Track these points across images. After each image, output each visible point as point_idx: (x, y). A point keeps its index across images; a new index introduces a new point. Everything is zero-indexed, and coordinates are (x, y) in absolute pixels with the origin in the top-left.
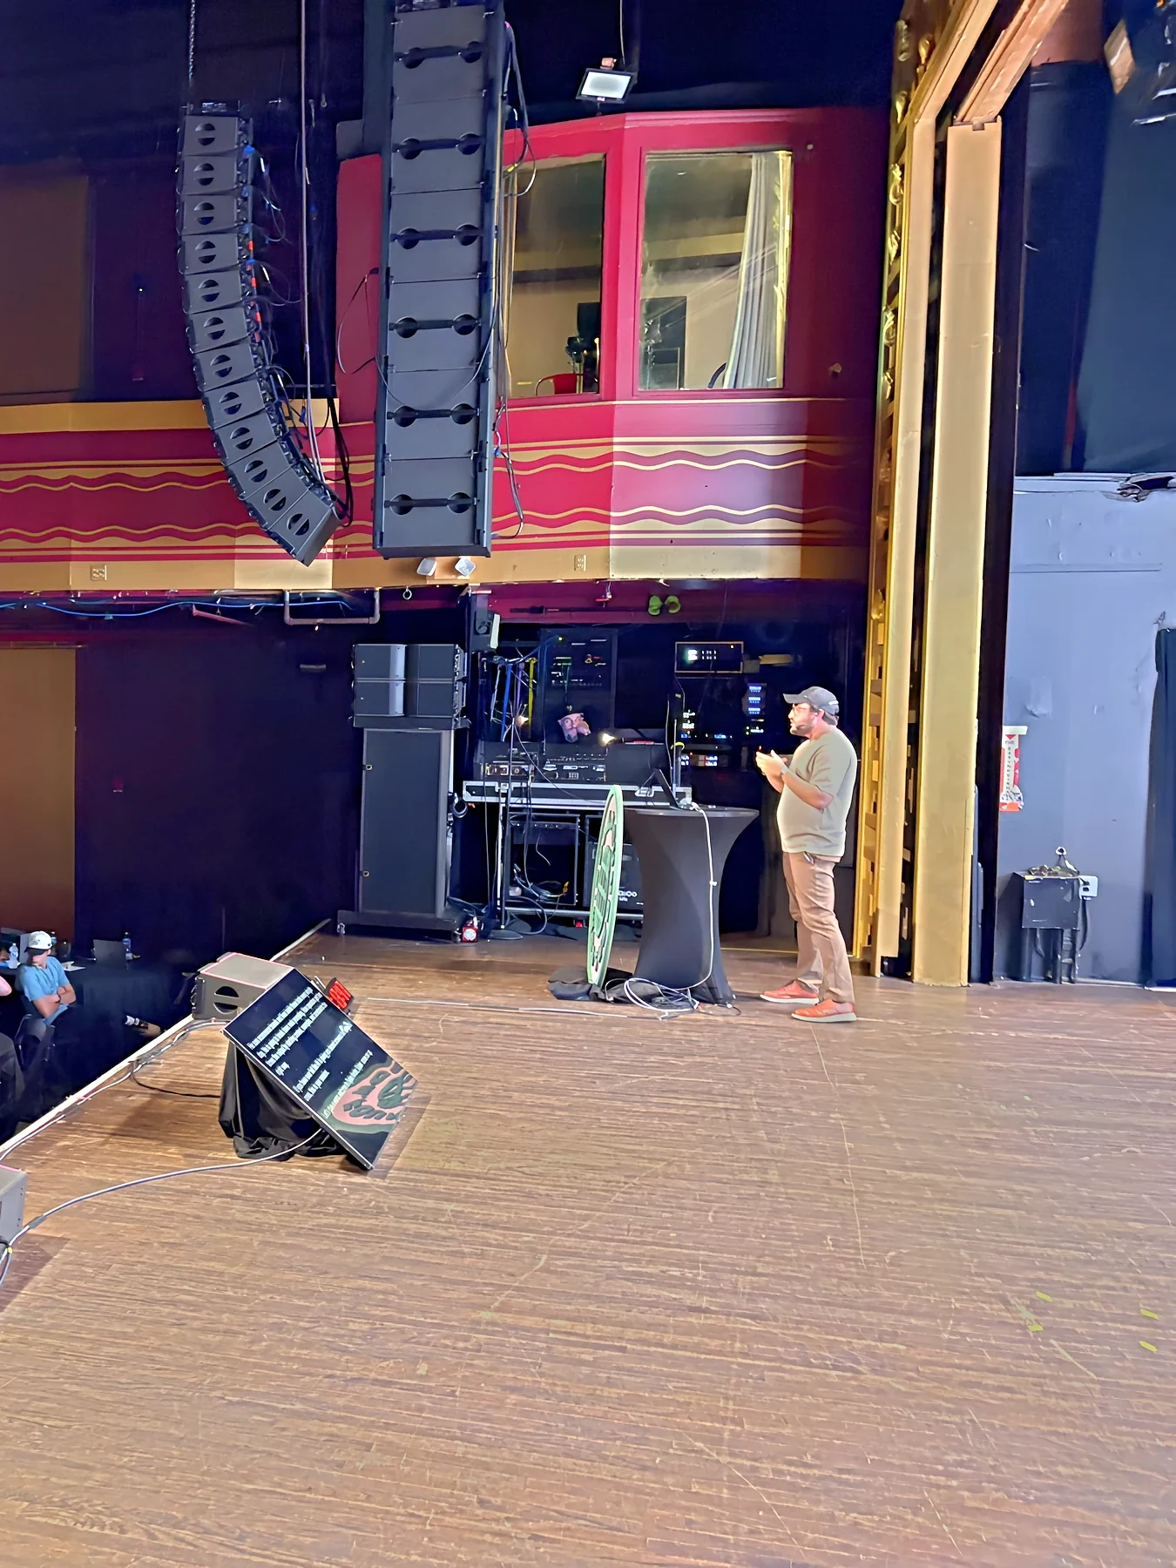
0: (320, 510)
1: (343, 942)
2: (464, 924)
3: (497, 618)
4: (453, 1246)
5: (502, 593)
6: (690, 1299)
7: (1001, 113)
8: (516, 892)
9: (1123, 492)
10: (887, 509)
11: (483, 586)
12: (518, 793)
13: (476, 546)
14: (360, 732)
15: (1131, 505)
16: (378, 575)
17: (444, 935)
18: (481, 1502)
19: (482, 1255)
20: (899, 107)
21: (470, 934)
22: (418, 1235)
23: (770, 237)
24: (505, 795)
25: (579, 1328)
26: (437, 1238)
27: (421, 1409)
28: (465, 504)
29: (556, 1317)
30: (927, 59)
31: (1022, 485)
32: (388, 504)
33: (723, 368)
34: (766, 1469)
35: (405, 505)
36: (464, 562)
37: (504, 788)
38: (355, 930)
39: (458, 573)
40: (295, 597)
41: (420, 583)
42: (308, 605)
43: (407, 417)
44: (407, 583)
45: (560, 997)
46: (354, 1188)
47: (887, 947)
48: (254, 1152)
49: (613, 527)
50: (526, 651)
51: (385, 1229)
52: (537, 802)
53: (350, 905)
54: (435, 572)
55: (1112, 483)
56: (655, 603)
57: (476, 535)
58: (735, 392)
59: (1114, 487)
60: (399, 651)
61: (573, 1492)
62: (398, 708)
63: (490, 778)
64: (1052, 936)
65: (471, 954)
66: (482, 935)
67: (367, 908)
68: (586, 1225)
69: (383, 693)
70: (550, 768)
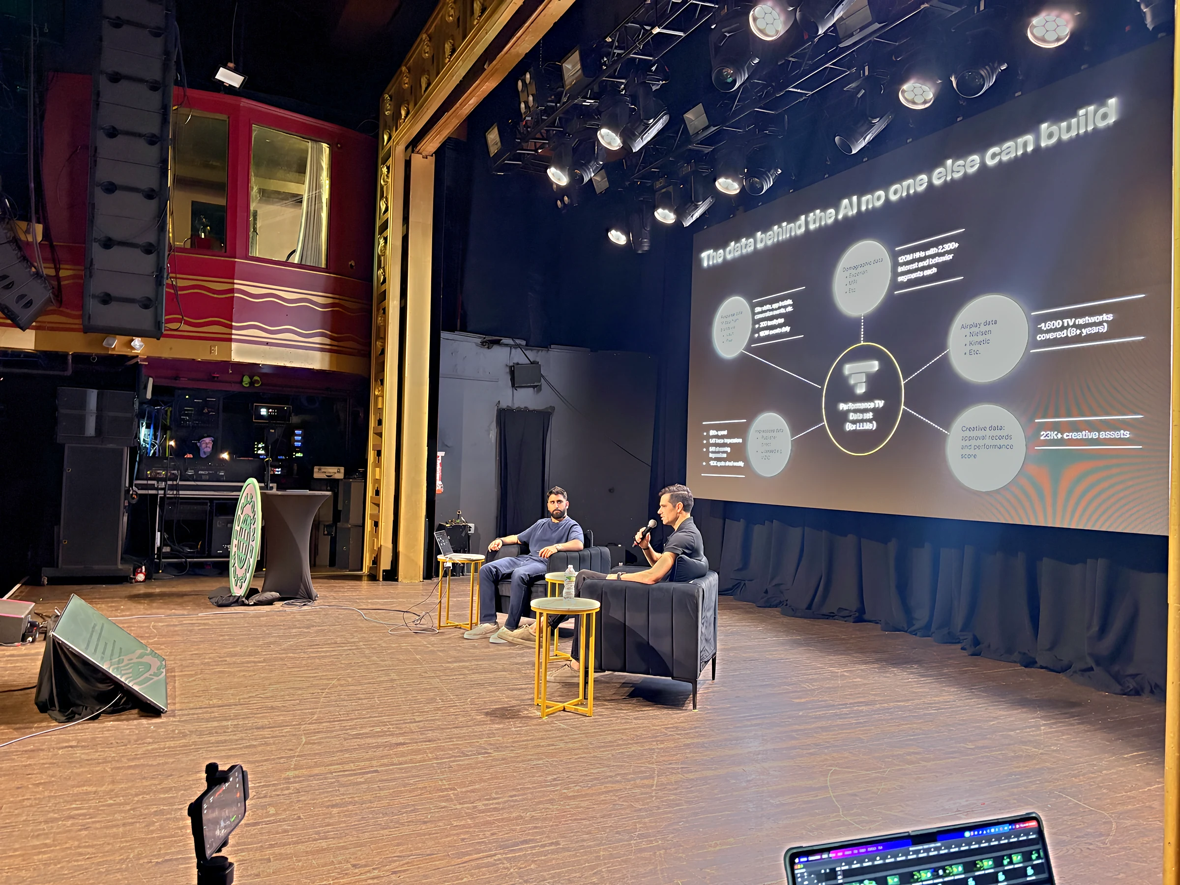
0: (41, 294)
1: (46, 590)
2: (135, 573)
3: (151, 380)
5: (156, 364)
6: (394, 740)
7: (436, 154)
8: (167, 549)
9: (482, 344)
10: (383, 339)
11: (148, 359)
12: (172, 488)
13: (155, 332)
14: (62, 447)
15: (485, 351)
16: (72, 344)
17: (124, 579)
18: (354, 866)
19: (266, 744)
20: (386, 138)
21: (141, 577)
22: (218, 742)
23: (318, 186)
24: (164, 489)
25: (347, 767)
26: (231, 741)
27: (286, 831)
28: (150, 304)
29: (331, 765)
30: (406, 117)
31: (444, 335)
32: (94, 296)
33: (294, 251)
34: (480, 805)
35: (106, 299)
36: (137, 342)
37: (162, 485)
39: (133, 348)
40: (4, 353)
41: (103, 352)
42: (13, 360)
43: (108, 243)
44: (95, 352)
46: (157, 726)
47: (385, 564)
48: (70, 719)
49: (234, 332)
50: (166, 404)
51: (195, 743)
52: (183, 493)
53: (53, 563)
54: (116, 345)
55: (477, 339)
56: (246, 380)
57: (158, 324)
58: (300, 266)
59: (479, 341)
60: (93, 396)
61: (398, 845)
62: (91, 431)
63: (151, 479)
65: (142, 590)
66: (148, 577)
67: (64, 567)
68: (315, 717)
69: (81, 422)
70: (190, 472)
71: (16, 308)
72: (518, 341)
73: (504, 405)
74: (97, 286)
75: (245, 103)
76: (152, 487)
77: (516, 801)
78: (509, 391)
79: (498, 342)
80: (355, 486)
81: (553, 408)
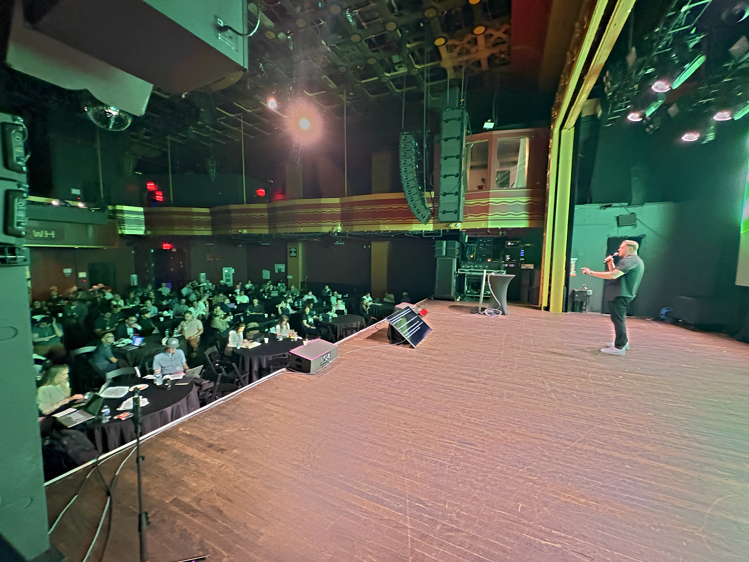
1: (431, 301)
2: (457, 298)
3: (467, 236)
5: (467, 231)
7: (574, 125)
8: (469, 291)
9: (601, 208)
11: (463, 229)
12: (470, 271)
14: (436, 259)
15: (603, 210)
16: (441, 227)
17: (452, 300)
20: (552, 127)
21: (458, 300)
23: (524, 155)
24: (467, 272)
28: (457, 212)
30: (557, 115)
31: (576, 206)
32: (440, 212)
33: (514, 183)
35: (444, 212)
36: (458, 224)
37: (467, 270)
38: (435, 299)
39: (457, 227)
40: (425, 232)
41: (450, 229)
42: (428, 233)
43: (444, 195)
44: (447, 228)
45: (472, 313)
49: (489, 217)
50: (474, 243)
52: (473, 273)
53: (433, 293)
54: (453, 226)
55: (598, 206)
56: (500, 232)
57: (459, 218)
58: (517, 188)
60: (445, 242)
62: (444, 254)
63: (464, 268)
65: (458, 304)
66: (461, 300)
67: (437, 294)
69: (441, 251)
70: (476, 266)
72: (623, 204)
73: (611, 236)
75: (495, 133)
76: (463, 271)
77: (489, 424)
78: (617, 228)
79: (610, 206)
80: (537, 272)
81: (644, 235)
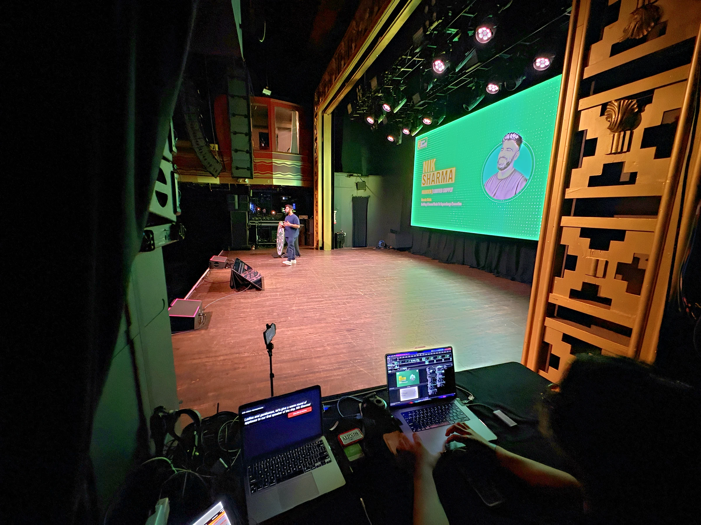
0: (219, 167)
2: (252, 247)
3: (251, 190)
4: (282, 299)
5: (253, 186)
6: (321, 299)
7: (332, 113)
8: (260, 240)
10: (317, 176)
11: (250, 185)
12: (260, 223)
13: (251, 177)
14: (230, 212)
15: (348, 178)
16: (229, 181)
17: (250, 249)
18: (310, 334)
19: (288, 300)
20: (316, 108)
21: (254, 248)
22: (275, 299)
23: (296, 126)
24: (257, 223)
25: (308, 307)
26: (279, 298)
27: (293, 323)
28: (249, 169)
30: (321, 102)
31: (335, 174)
32: (234, 168)
33: (290, 148)
35: (237, 168)
36: (247, 180)
37: (257, 222)
38: (232, 249)
39: (246, 182)
40: (212, 184)
41: (238, 183)
42: (214, 186)
43: (236, 151)
44: (236, 183)
45: (275, 258)
47: (320, 245)
49: (273, 175)
51: (270, 299)
52: (263, 224)
54: (241, 181)
55: (346, 174)
56: (278, 189)
57: (252, 175)
58: (291, 153)
59: (346, 175)
60: (236, 196)
62: (237, 207)
63: (254, 220)
64: (340, 242)
65: (254, 252)
66: (256, 248)
67: (235, 244)
68: (300, 292)
69: (234, 204)
70: (264, 218)
71: (214, 173)
72: (359, 175)
73: (354, 196)
74: (234, 165)
75: (271, 100)
76: (254, 223)
78: (356, 191)
79: (352, 175)
80: (311, 222)
81: (370, 196)
